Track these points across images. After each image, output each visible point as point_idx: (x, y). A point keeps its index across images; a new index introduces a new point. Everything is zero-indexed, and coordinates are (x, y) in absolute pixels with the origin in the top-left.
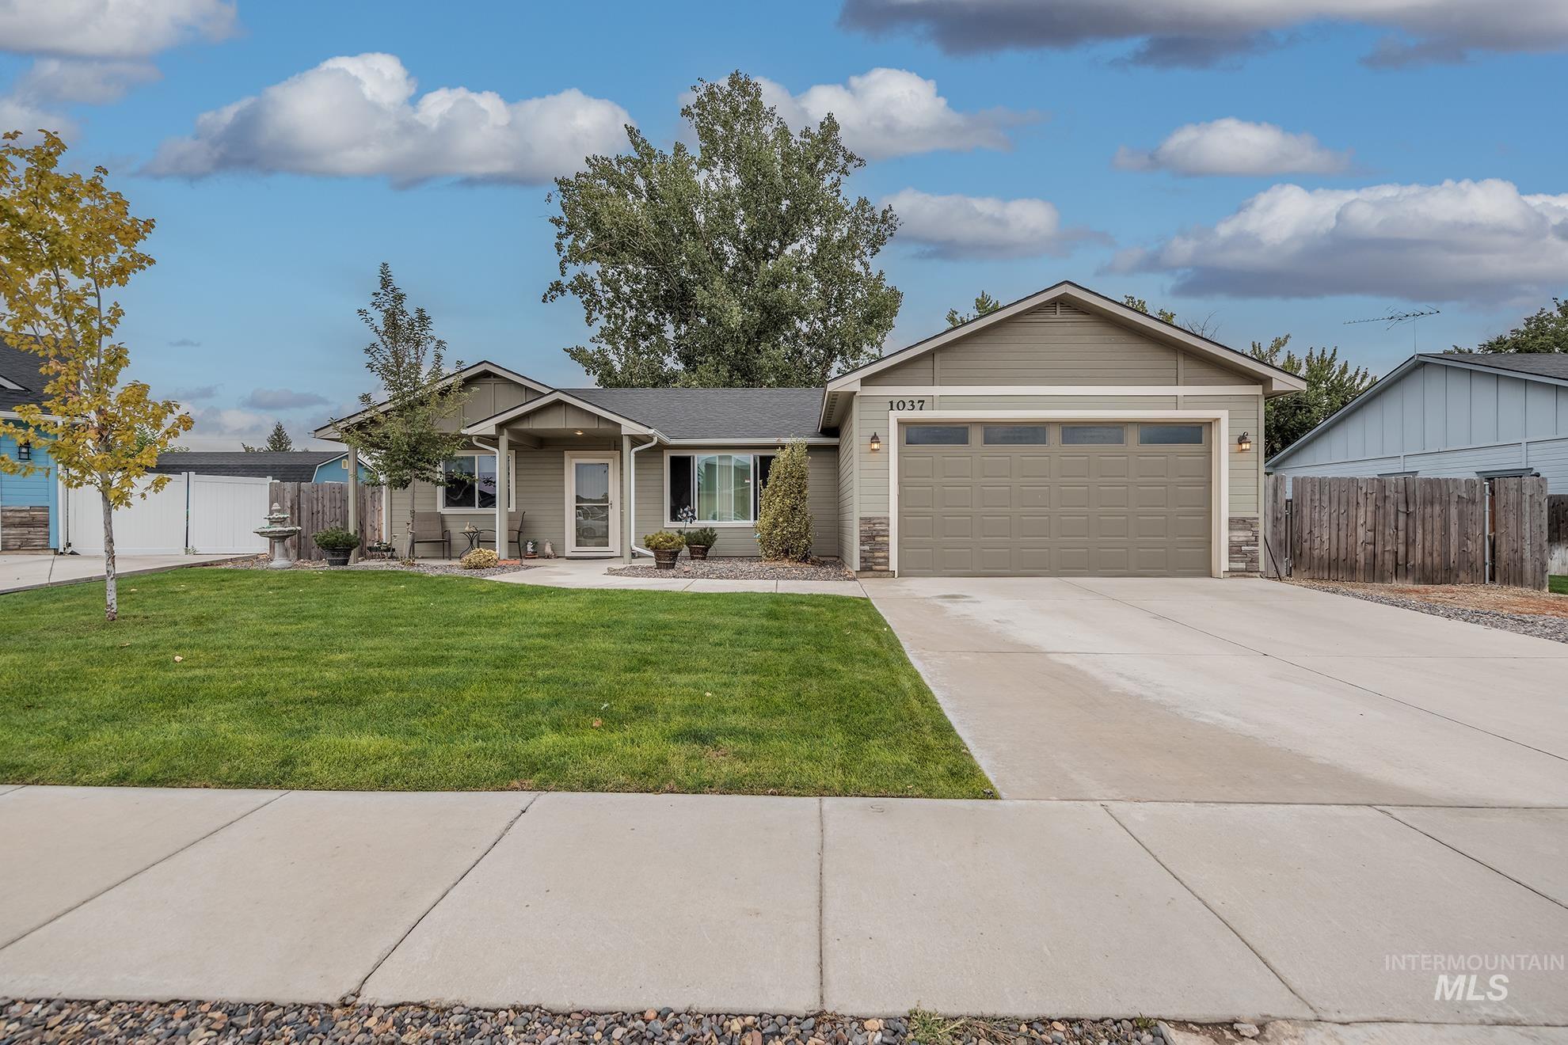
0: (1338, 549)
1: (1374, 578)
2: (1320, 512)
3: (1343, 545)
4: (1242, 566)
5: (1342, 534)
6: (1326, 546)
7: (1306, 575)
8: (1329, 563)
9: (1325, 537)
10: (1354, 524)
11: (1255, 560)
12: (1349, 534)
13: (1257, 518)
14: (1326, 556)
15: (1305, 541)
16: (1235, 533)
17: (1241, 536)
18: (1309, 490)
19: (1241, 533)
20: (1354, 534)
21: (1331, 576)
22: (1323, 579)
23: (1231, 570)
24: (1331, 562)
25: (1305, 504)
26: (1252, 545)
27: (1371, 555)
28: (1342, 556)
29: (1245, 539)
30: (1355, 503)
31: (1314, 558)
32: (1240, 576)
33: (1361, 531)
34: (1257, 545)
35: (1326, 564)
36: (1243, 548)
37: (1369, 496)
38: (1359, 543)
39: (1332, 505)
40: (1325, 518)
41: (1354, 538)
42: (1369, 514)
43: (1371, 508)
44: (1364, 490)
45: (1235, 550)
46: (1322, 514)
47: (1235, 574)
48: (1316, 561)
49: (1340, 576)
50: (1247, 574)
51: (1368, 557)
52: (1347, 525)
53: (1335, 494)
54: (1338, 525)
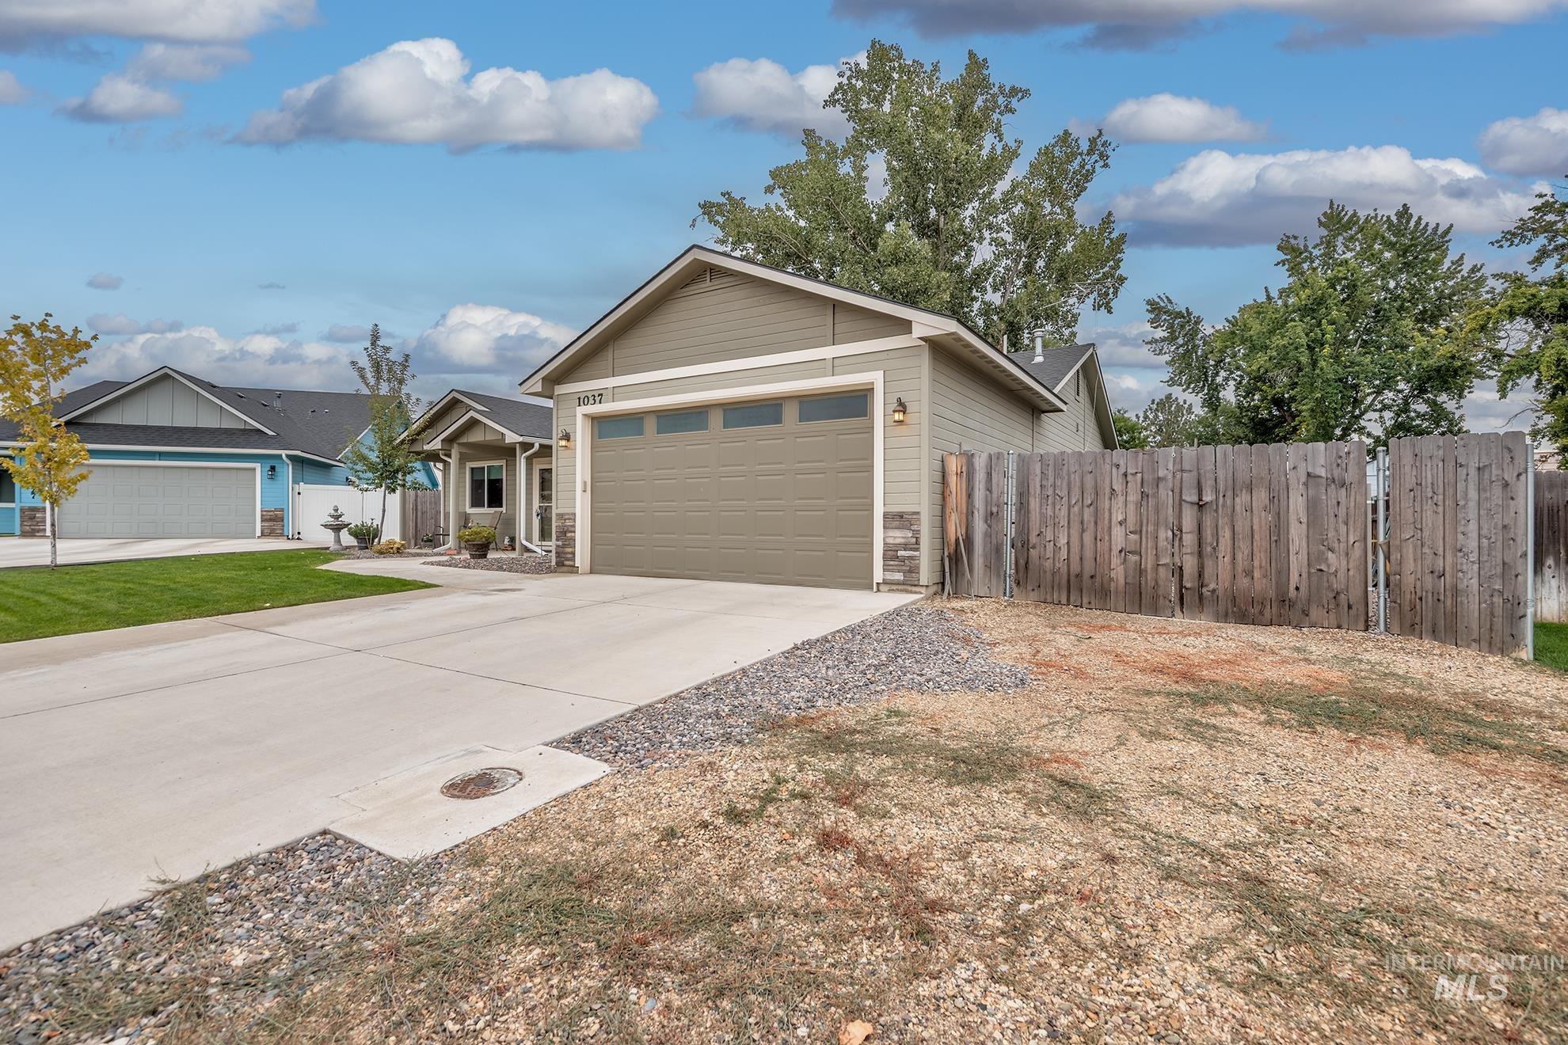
0: (1081, 559)
1: (1140, 606)
2: (1054, 504)
3: (1089, 554)
4: (899, 576)
5: (1088, 538)
6: (1064, 554)
7: (1034, 595)
8: (1069, 581)
9: (1063, 541)
10: (1106, 522)
11: (913, 570)
12: (1098, 538)
13: (918, 513)
14: (1064, 570)
15: (1034, 547)
16: (891, 533)
17: (898, 536)
18: (1038, 471)
19: (897, 533)
20: (1107, 538)
21: (1072, 600)
22: (1059, 603)
23: (885, 582)
24: (1072, 579)
25: (1032, 491)
26: (911, 549)
27: (1135, 569)
28: (1088, 569)
29: (902, 541)
30: (1108, 491)
31: (1045, 572)
32: (901, 591)
33: (1118, 533)
34: (917, 550)
35: (1064, 581)
36: (900, 553)
37: (1129, 478)
38: (1115, 552)
39: (1073, 494)
40: (1064, 512)
41: (1107, 544)
42: (1131, 507)
43: (1133, 497)
44: (1122, 470)
45: (890, 554)
46: (1058, 507)
47: (894, 587)
48: (1049, 575)
49: (1085, 600)
50: (910, 588)
51: (1131, 572)
52: (1096, 523)
53: (1076, 479)
54: (1082, 523)
